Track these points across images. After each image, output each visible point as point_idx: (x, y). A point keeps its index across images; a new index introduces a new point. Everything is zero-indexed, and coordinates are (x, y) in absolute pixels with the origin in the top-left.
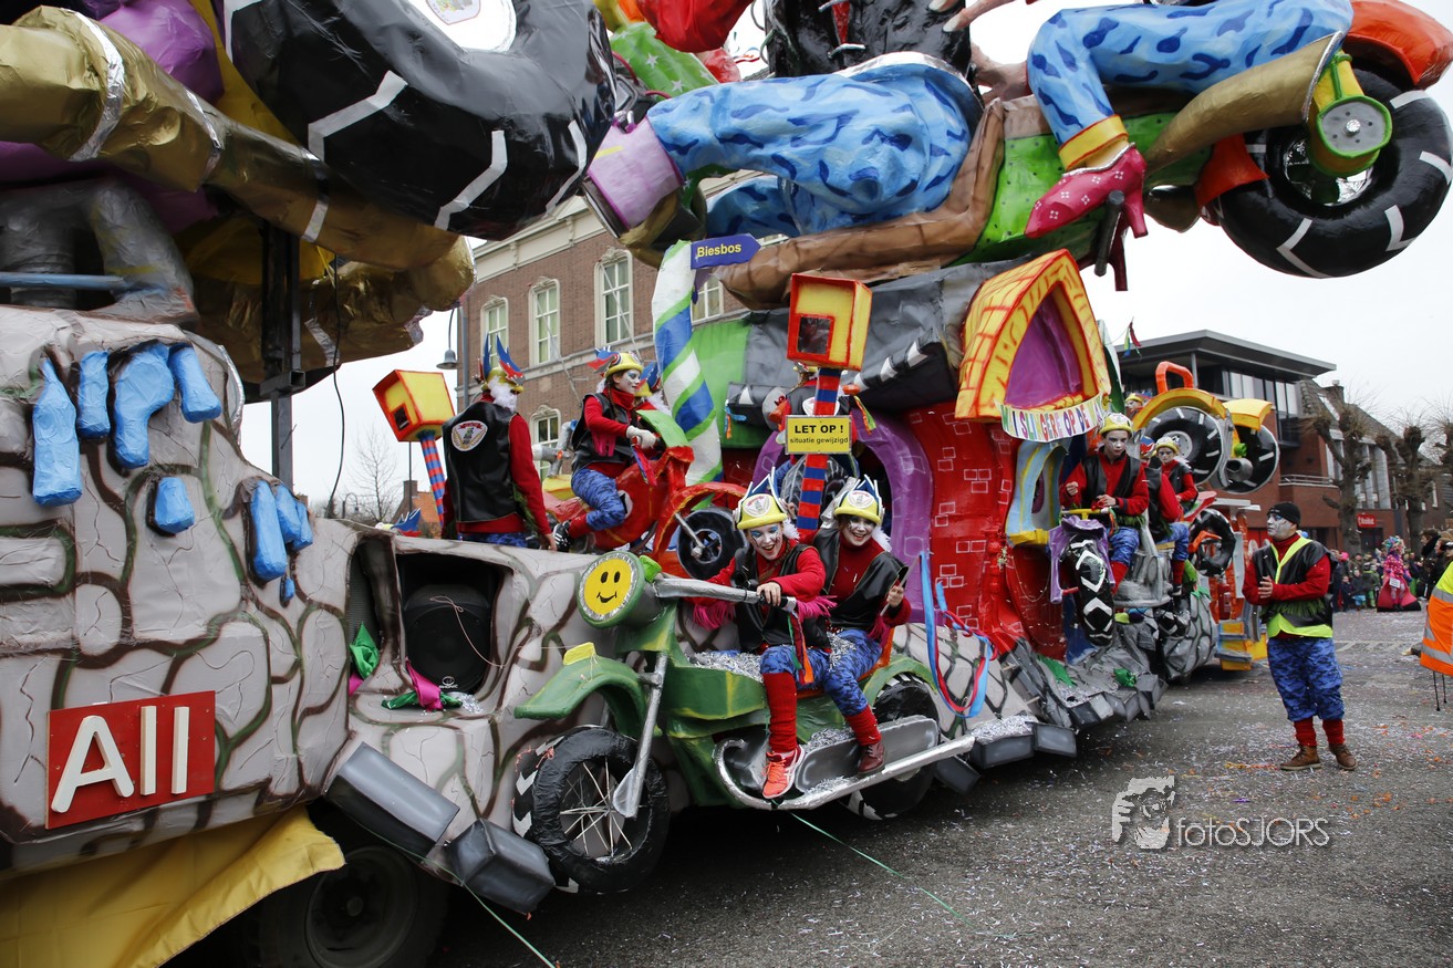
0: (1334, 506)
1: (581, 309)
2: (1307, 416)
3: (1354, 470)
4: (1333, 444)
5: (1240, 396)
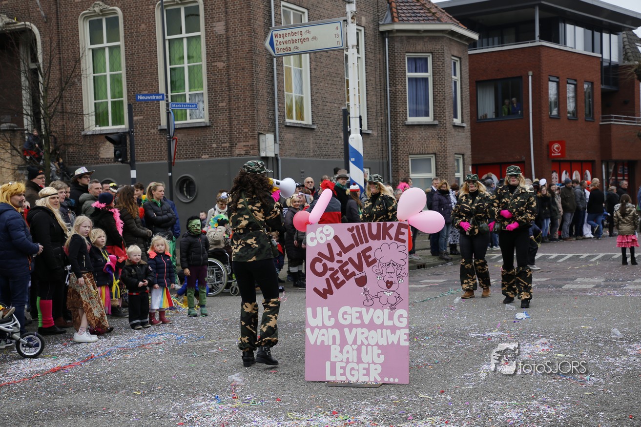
5: (573, 46)
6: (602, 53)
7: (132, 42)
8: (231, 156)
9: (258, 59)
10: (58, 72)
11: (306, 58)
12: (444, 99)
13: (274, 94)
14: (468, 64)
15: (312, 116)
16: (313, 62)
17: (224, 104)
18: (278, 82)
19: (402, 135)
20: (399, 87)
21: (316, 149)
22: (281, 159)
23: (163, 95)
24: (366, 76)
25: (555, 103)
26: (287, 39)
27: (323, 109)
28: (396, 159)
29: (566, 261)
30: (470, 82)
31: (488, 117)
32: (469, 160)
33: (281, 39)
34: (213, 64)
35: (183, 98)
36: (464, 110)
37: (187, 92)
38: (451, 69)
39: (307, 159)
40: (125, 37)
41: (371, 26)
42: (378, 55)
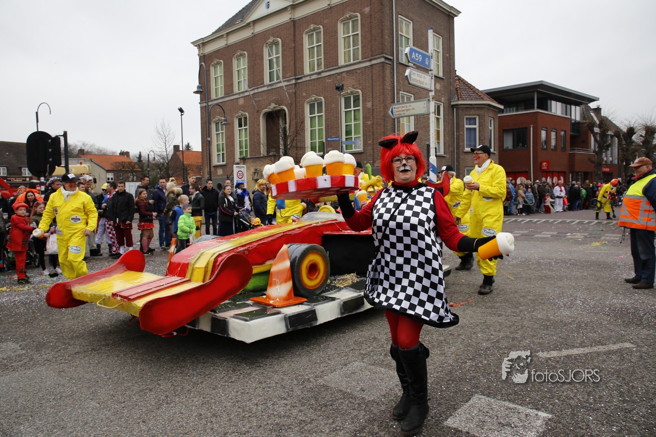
0: (593, 162)
1: (257, 66)
2: (584, 121)
3: (603, 146)
4: (595, 134)
5: (555, 112)
6: (571, 116)
7: (328, 113)
9: (388, 119)
10: (294, 128)
11: (412, 118)
12: (485, 139)
14: (498, 121)
16: (416, 120)
17: (370, 142)
19: (462, 157)
20: (461, 133)
23: (339, 138)
24: (444, 128)
25: (545, 141)
26: (399, 109)
29: (541, 223)
30: (499, 131)
31: (509, 148)
33: (397, 110)
34: (366, 122)
35: (351, 139)
36: (495, 145)
37: (353, 136)
38: (488, 123)
40: (325, 111)
41: (447, 102)
42: (450, 117)
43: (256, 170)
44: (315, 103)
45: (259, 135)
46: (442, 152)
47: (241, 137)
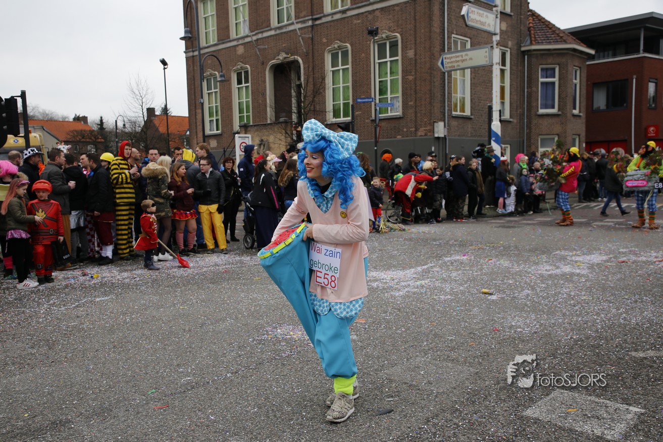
7: (356, 65)
8: (416, 136)
10: (312, 86)
11: (468, 72)
12: (567, 96)
13: (445, 96)
14: (586, 71)
15: (471, 110)
16: (473, 74)
17: (412, 103)
18: (448, 88)
19: (534, 122)
20: (534, 89)
21: (473, 132)
22: (449, 139)
23: (373, 98)
24: (511, 82)
25: (654, 98)
26: (452, 60)
27: (479, 105)
28: (529, 138)
30: (587, 85)
31: (601, 109)
32: (583, 139)
33: (449, 61)
34: (406, 77)
35: (386, 100)
36: (582, 104)
37: (389, 96)
38: (573, 75)
39: (467, 138)
40: (352, 62)
41: (515, 47)
42: (520, 68)
43: (262, 140)
44: (338, 53)
45: (264, 94)
46: (507, 116)
47: (241, 97)
